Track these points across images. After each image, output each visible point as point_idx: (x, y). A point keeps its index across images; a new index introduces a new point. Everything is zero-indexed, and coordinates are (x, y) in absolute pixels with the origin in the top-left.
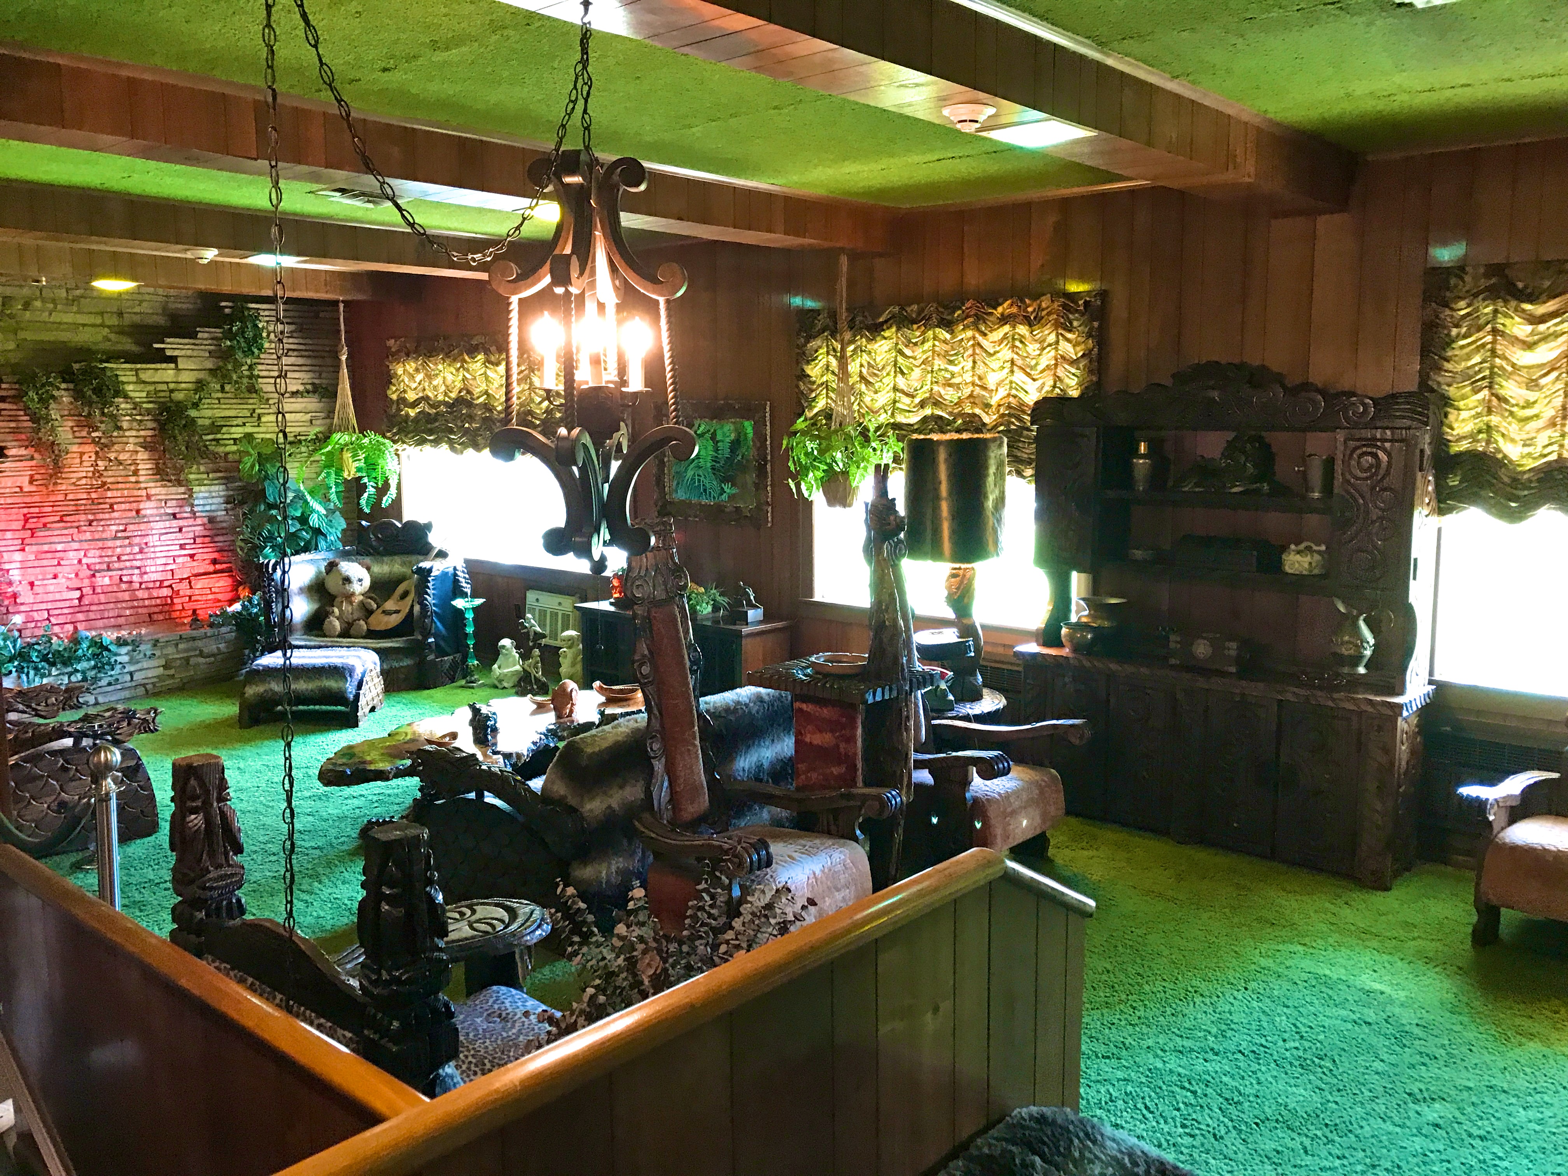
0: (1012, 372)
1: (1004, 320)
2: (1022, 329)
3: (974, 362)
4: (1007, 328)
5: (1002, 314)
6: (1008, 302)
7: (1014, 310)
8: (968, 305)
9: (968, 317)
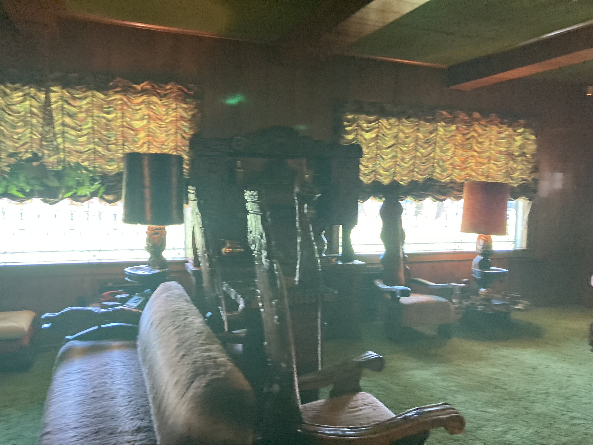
0: (149, 122)
1: (144, 92)
2: (154, 99)
3: (123, 113)
4: (144, 97)
5: (142, 88)
6: (147, 82)
7: (149, 87)
8: (118, 79)
9: (117, 87)
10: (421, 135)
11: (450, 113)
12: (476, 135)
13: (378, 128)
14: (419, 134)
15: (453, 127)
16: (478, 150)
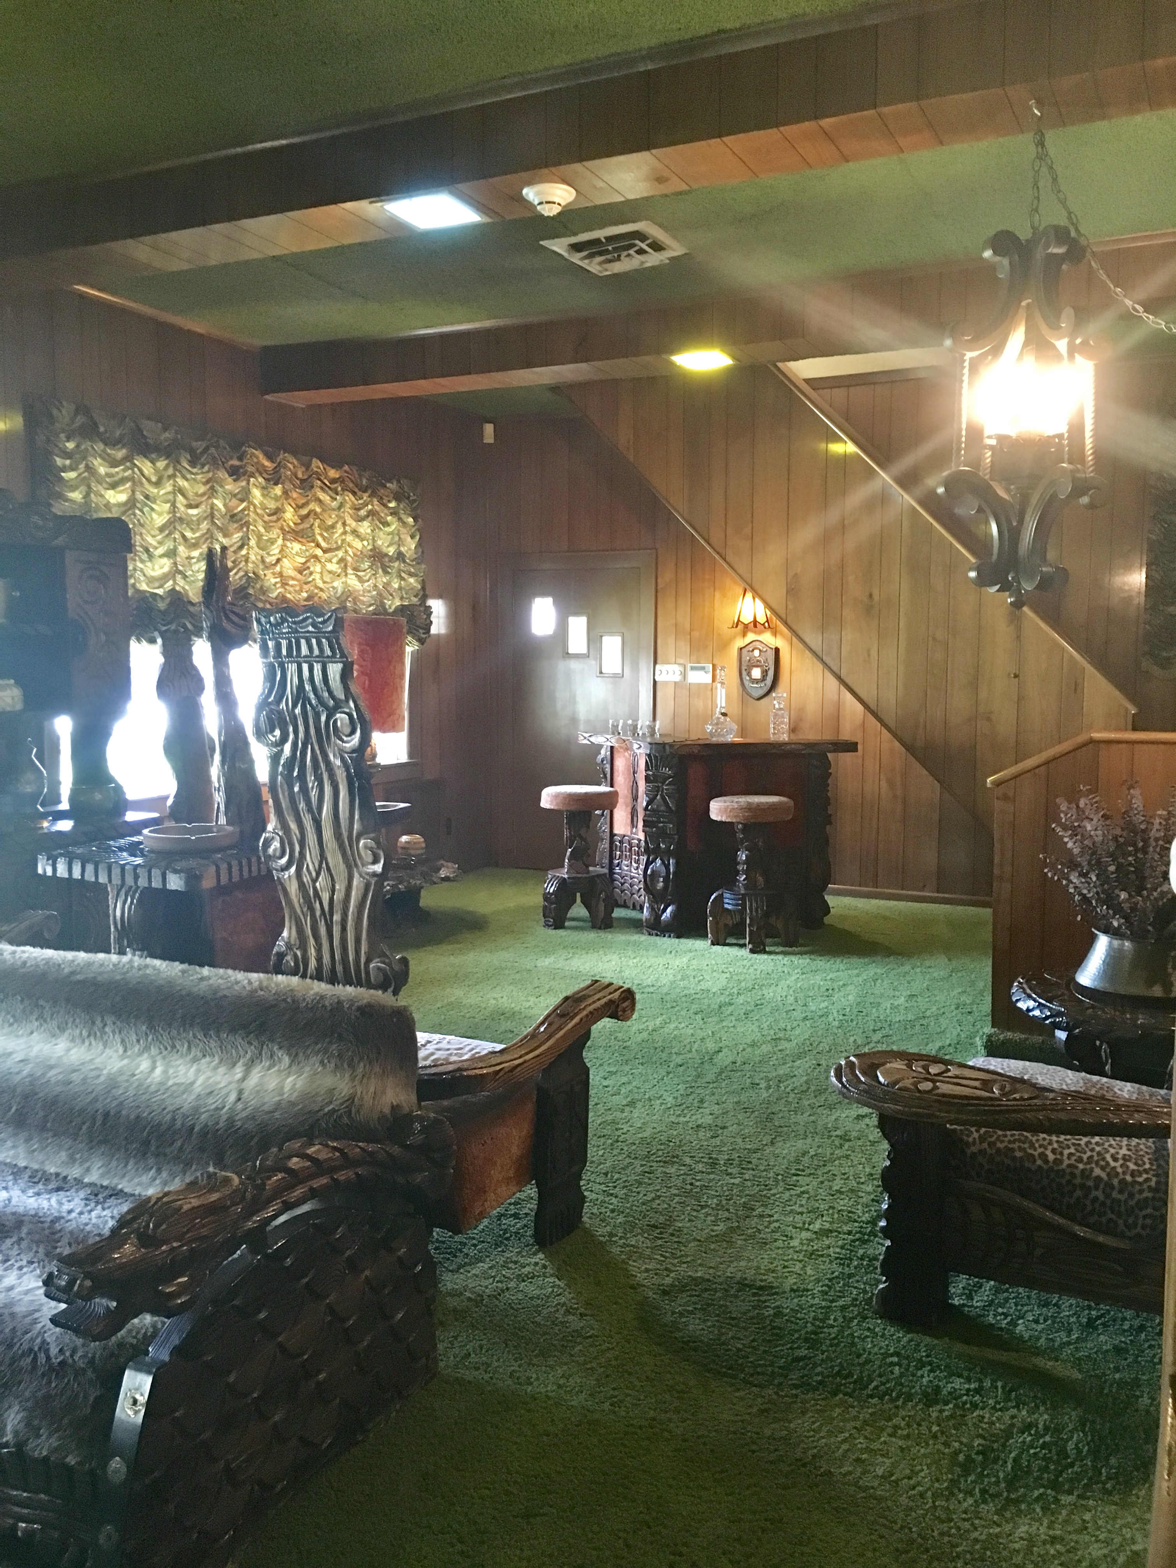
10: (219, 503)
11: (270, 458)
12: (318, 510)
13: (131, 479)
14: (215, 501)
15: (278, 490)
16: (323, 544)
